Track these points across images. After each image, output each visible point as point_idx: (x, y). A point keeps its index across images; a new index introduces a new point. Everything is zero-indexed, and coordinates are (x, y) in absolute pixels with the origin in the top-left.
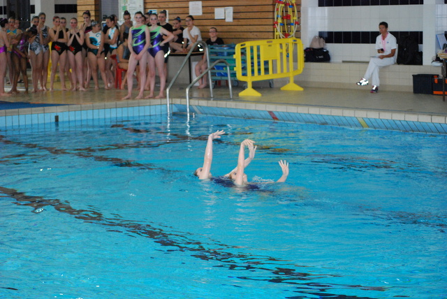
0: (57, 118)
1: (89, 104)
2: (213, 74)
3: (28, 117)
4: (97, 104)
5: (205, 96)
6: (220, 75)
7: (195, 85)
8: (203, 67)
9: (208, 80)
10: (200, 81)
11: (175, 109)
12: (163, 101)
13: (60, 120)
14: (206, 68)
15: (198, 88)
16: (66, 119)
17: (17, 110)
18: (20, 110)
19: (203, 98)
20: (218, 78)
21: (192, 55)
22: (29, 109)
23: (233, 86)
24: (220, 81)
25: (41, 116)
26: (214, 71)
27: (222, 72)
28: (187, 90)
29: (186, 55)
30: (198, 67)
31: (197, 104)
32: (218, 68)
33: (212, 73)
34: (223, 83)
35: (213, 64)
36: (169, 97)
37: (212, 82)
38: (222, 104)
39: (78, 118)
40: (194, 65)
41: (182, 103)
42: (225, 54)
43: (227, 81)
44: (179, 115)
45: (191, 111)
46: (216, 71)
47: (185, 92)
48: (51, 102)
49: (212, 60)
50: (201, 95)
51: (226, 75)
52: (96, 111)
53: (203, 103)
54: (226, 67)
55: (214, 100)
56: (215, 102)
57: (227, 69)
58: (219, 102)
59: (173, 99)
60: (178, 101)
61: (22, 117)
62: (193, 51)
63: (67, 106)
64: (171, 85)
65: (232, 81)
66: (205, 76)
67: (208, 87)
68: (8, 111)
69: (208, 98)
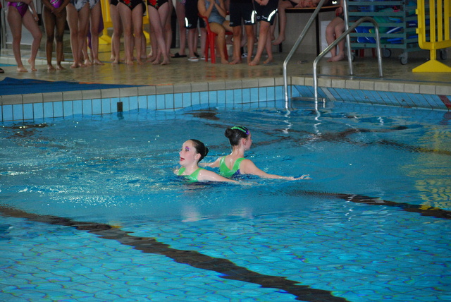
0: (120, 106)
1: (168, 85)
2: (353, 40)
3: (78, 103)
4: (181, 85)
5: (341, 73)
6: (364, 40)
7: (327, 56)
8: (338, 29)
9: (345, 49)
10: (333, 51)
11: (295, 93)
12: (279, 81)
13: (125, 108)
14: (344, 31)
15: (330, 61)
16: (134, 107)
17: (59, 93)
18: (66, 93)
19: (336, 76)
20: (360, 45)
21: (321, 10)
22: (78, 92)
23: (383, 58)
24: (362, 50)
25: (97, 102)
26: (354, 35)
27: (366, 35)
28: (315, 64)
29: (312, 11)
30: (330, 30)
31: (329, 85)
32: (361, 29)
33: (351, 37)
34: (367, 53)
35: (354, 25)
36: (287, 75)
37: (352, 51)
38: (367, 85)
39: (152, 106)
40: (324, 26)
41: (307, 84)
42: (372, 9)
43: (374, 51)
44: (302, 101)
45: (321, 96)
46: (357, 35)
47: (312, 67)
48: (113, 82)
49: (352, 19)
50: (334, 72)
51: (373, 40)
52: (178, 96)
53: (339, 83)
54: (373, 28)
55: (354, 79)
56: (356, 82)
57: (375, 32)
58: (363, 82)
59: (294, 78)
60: (300, 81)
61: (68, 104)
62: (323, 6)
63: (136, 88)
64: (290, 56)
65: (382, 50)
66: (341, 43)
67: (345, 58)
68: (46, 94)
69: (346, 76)
